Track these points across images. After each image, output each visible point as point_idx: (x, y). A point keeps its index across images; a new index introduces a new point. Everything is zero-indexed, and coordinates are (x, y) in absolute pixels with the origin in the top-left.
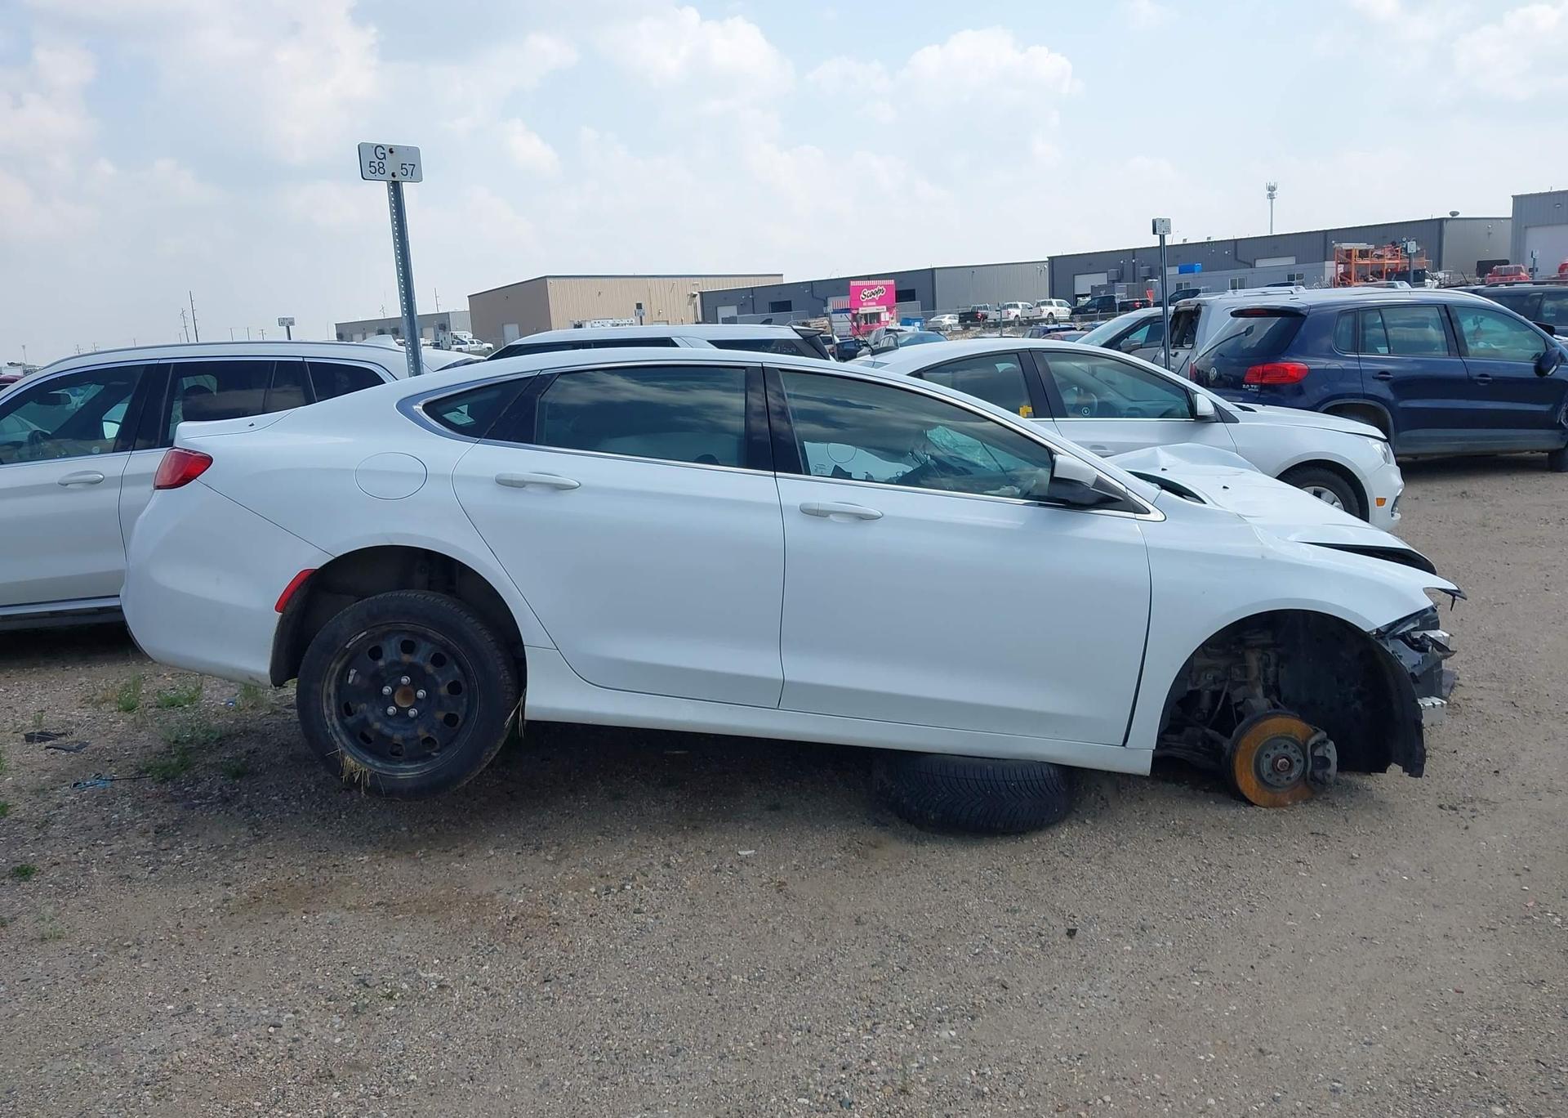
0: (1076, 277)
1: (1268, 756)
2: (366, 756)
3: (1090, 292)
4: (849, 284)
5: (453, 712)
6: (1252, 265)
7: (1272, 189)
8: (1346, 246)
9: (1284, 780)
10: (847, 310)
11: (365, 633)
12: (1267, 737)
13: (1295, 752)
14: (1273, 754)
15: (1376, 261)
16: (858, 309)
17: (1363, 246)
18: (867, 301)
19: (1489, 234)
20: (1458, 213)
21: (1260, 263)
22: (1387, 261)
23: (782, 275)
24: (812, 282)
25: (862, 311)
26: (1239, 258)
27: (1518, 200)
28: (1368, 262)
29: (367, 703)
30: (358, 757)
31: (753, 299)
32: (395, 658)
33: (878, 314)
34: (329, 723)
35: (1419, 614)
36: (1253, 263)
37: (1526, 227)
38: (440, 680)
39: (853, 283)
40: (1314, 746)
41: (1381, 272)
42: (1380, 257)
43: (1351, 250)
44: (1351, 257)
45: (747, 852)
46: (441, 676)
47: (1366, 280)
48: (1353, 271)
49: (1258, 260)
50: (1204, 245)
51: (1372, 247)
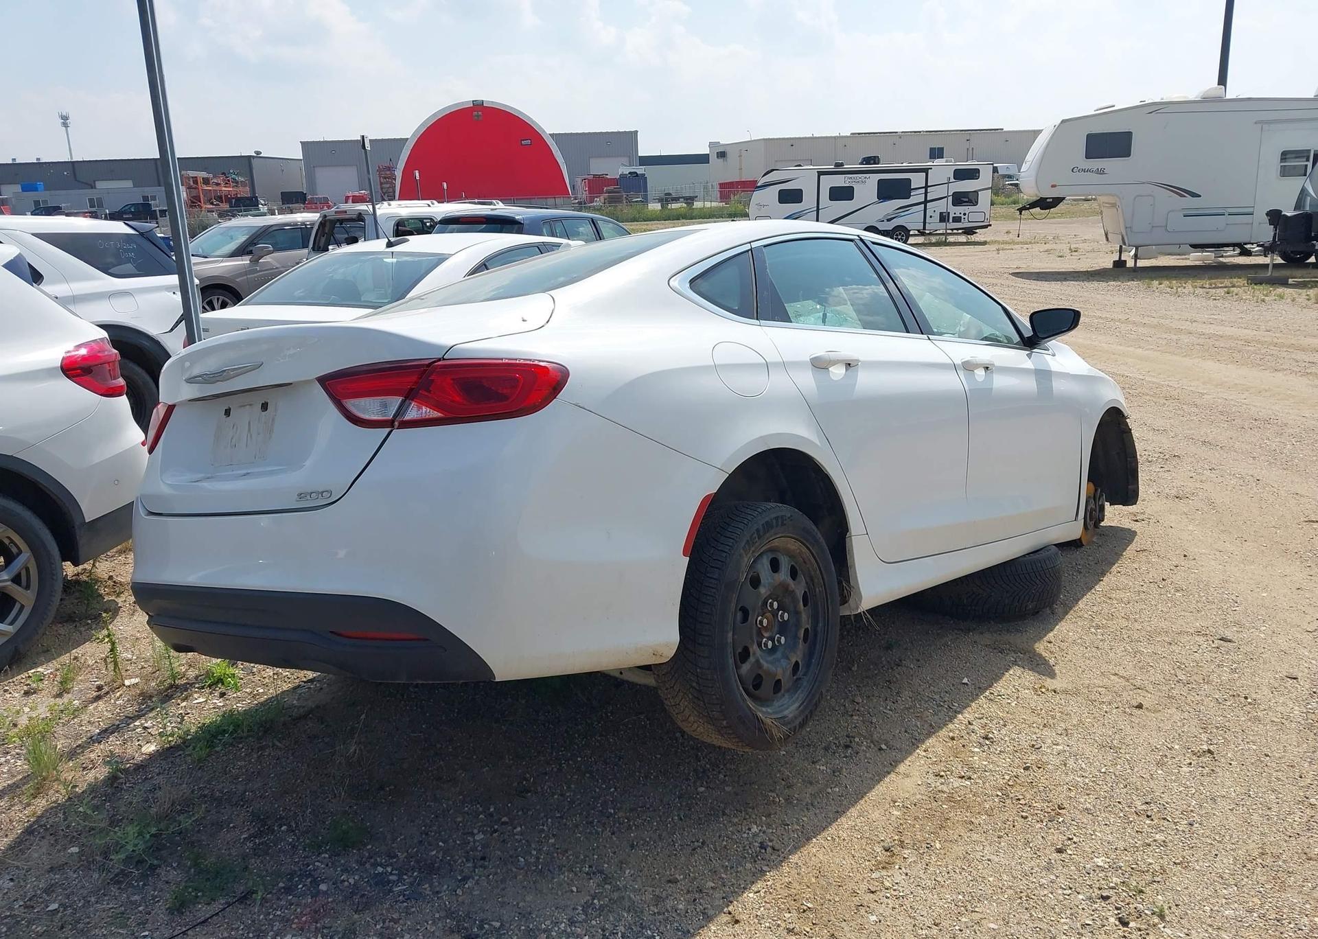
6: (93, 187)
7: (65, 119)
8: (192, 174)
15: (215, 188)
17: (204, 174)
19: (282, 171)
20: (261, 153)
21: (101, 185)
22: (224, 189)
26: (78, 179)
27: (304, 146)
28: (210, 188)
29: (755, 642)
32: (770, 581)
36: (93, 185)
37: (314, 167)
41: (221, 197)
42: (218, 184)
43: (196, 177)
44: (197, 184)
45: (965, 680)
46: (798, 589)
47: (212, 204)
48: (202, 196)
49: (96, 182)
50: (39, 165)
51: (211, 176)
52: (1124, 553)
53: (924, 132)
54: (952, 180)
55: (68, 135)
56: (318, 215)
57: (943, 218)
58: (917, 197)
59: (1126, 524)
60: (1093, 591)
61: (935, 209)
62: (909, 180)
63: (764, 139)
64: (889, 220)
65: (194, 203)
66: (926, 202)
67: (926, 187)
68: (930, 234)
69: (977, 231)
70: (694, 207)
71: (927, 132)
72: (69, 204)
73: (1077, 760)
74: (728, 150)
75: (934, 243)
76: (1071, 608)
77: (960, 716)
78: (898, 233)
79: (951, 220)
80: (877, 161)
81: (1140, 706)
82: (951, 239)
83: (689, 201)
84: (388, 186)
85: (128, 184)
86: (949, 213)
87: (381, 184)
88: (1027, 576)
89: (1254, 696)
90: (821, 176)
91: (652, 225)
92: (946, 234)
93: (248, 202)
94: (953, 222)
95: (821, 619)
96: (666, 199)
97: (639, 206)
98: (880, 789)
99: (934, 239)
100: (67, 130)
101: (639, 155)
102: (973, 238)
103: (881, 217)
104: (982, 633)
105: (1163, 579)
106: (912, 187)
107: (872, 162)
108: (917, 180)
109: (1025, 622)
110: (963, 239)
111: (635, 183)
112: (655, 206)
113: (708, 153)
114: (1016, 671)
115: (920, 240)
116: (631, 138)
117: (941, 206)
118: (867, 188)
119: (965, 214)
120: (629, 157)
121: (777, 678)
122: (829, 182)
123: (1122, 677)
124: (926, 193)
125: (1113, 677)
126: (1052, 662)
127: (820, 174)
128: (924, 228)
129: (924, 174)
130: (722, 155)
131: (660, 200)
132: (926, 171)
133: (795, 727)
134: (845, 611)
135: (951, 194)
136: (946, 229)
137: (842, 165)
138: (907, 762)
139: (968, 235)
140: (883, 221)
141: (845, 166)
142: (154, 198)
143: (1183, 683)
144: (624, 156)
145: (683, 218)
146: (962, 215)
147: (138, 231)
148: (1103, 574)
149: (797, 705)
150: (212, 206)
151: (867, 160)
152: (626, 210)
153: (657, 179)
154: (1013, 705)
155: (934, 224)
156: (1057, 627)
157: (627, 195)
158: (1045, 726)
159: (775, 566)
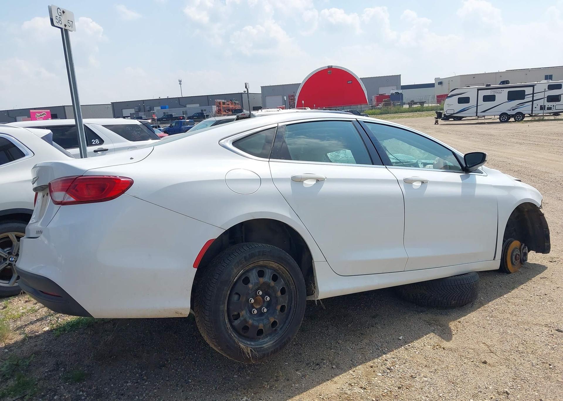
0: (123, 110)
1: (514, 255)
3: (130, 116)
5: (283, 304)
6: (185, 107)
7: (180, 81)
8: (219, 101)
9: (517, 262)
11: (243, 271)
12: (513, 248)
13: (518, 252)
15: (227, 106)
17: (223, 101)
18: (39, 118)
19: (254, 98)
20: (246, 91)
21: (188, 106)
22: (230, 106)
26: (180, 104)
27: (262, 88)
28: (225, 106)
32: (256, 281)
34: (228, 327)
37: (265, 96)
39: (31, 111)
40: (523, 249)
41: (229, 110)
42: (228, 104)
43: (220, 102)
44: (220, 104)
45: (401, 338)
46: (277, 286)
47: (226, 112)
48: (222, 109)
49: (187, 105)
50: (168, 99)
51: (226, 101)
52: (533, 279)
53: (543, 68)
54: (547, 90)
55: (181, 87)
56: (236, 116)
57: (542, 108)
58: (528, 98)
59: (545, 263)
60: (502, 297)
61: (538, 104)
62: (524, 91)
63: (460, 76)
64: (513, 110)
65: (219, 112)
66: (533, 101)
67: (533, 94)
68: (534, 116)
69: (561, 114)
70: (424, 106)
71: (544, 68)
72: (175, 114)
73: (431, 387)
74: (443, 81)
75: (537, 120)
76: (483, 305)
77: (384, 355)
78: (518, 115)
79: (546, 109)
80: (508, 83)
81: (485, 363)
82: (546, 118)
83: (422, 104)
84: (292, 103)
85: (198, 105)
86: (545, 105)
87: (290, 102)
88: (451, 287)
89: (556, 364)
90: (479, 91)
91: (403, 114)
92: (543, 116)
93: (239, 111)
94: (547, 110)
95: (293, 301)
96: (412, 103)
97: (398, 107)
98: (318, 388)
99: (537, 118)
100: (181, 86)
101: (401, 85)
102: (558, 117)
103: (509, 108)
104: (427, 314)
105: (545, 295)
106: (526, 94)
107: (505, 83)
108: (528, 91)
109: (453, 310)
110: (552, 118)
111: (398, 97)
112: (406, 106)
113: (434, 83)
114: (432, 335)
115: (530, 119)
116: (398, 78)
117: (541, 103)
118: (502, 96)
119: (553, 106)
120: (397, 86)
121: (259, 328)
122: (482, 93)
123: (487, 345)
124: (533, 97)
125: (482, 345)
126: (454, 333)
127: (478, 90)
128: (532, 113)
129: (532, 87)
130: (440, 83)
131: (409, 104)
132: (533, 86)
133: (268, 354)
134: (310, 298)
135: (546, 96)
136: (543, 113)
137: (490, 85)
138: (341, 376)
139: (555, 116)
140: (510, 110)
141: (491, 86)
142: (205, 110)
143: (519, 352)
144: (394, 86)
145: (418, 111)
146: (552, 106)
147: (142, 123)
148: (513, 289)
149: (272, 342)
150: (225, 113)
151: (503, 83)
152: (393, 108)
153: (407, 95)
154: (417, 353)
155: (537, 111)
156: (469, 314)
157: (393, 102)
158: (426, 366)
159: (261, 274)
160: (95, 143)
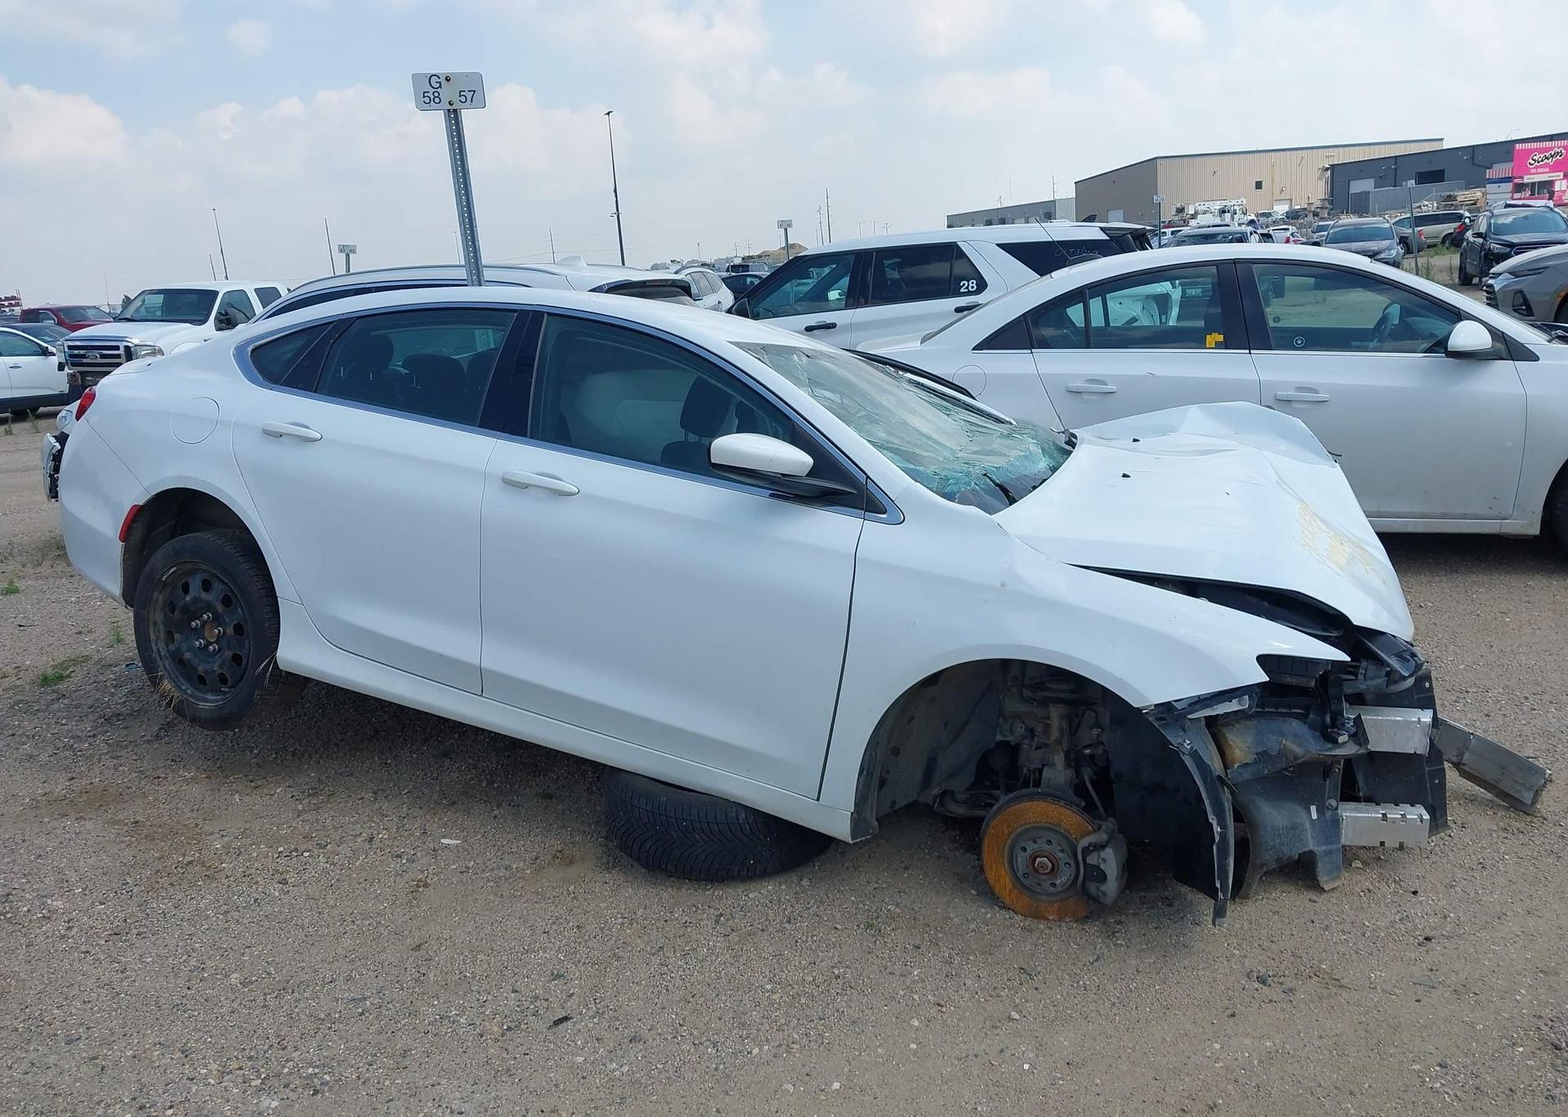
1: (1024, 849)
2: (183, 681)
4: (1514, 147)
5: (238, 652)
9: (1046, 885)
10: (1508, 180)
11: (174, 569)
12: (1026, 824)
13: (1062, 851)
14: (1031, 848)
16: (1522, 178)
18: (1536, 167)
23: (1442, 139)
24: (1474, 146)
25: (1527, 179)
29: (181, 634)
30: (174, 682)
31: (1396, 169)
32: (197, 595)
33: (1551, 183)
34: (154, 647)
35: (1238, 692)
38: (227, 620)
39: (1518, 146)
40: (1086, 851)
45: (452, 841)
148: (871, 929)
160: (966, 290)
